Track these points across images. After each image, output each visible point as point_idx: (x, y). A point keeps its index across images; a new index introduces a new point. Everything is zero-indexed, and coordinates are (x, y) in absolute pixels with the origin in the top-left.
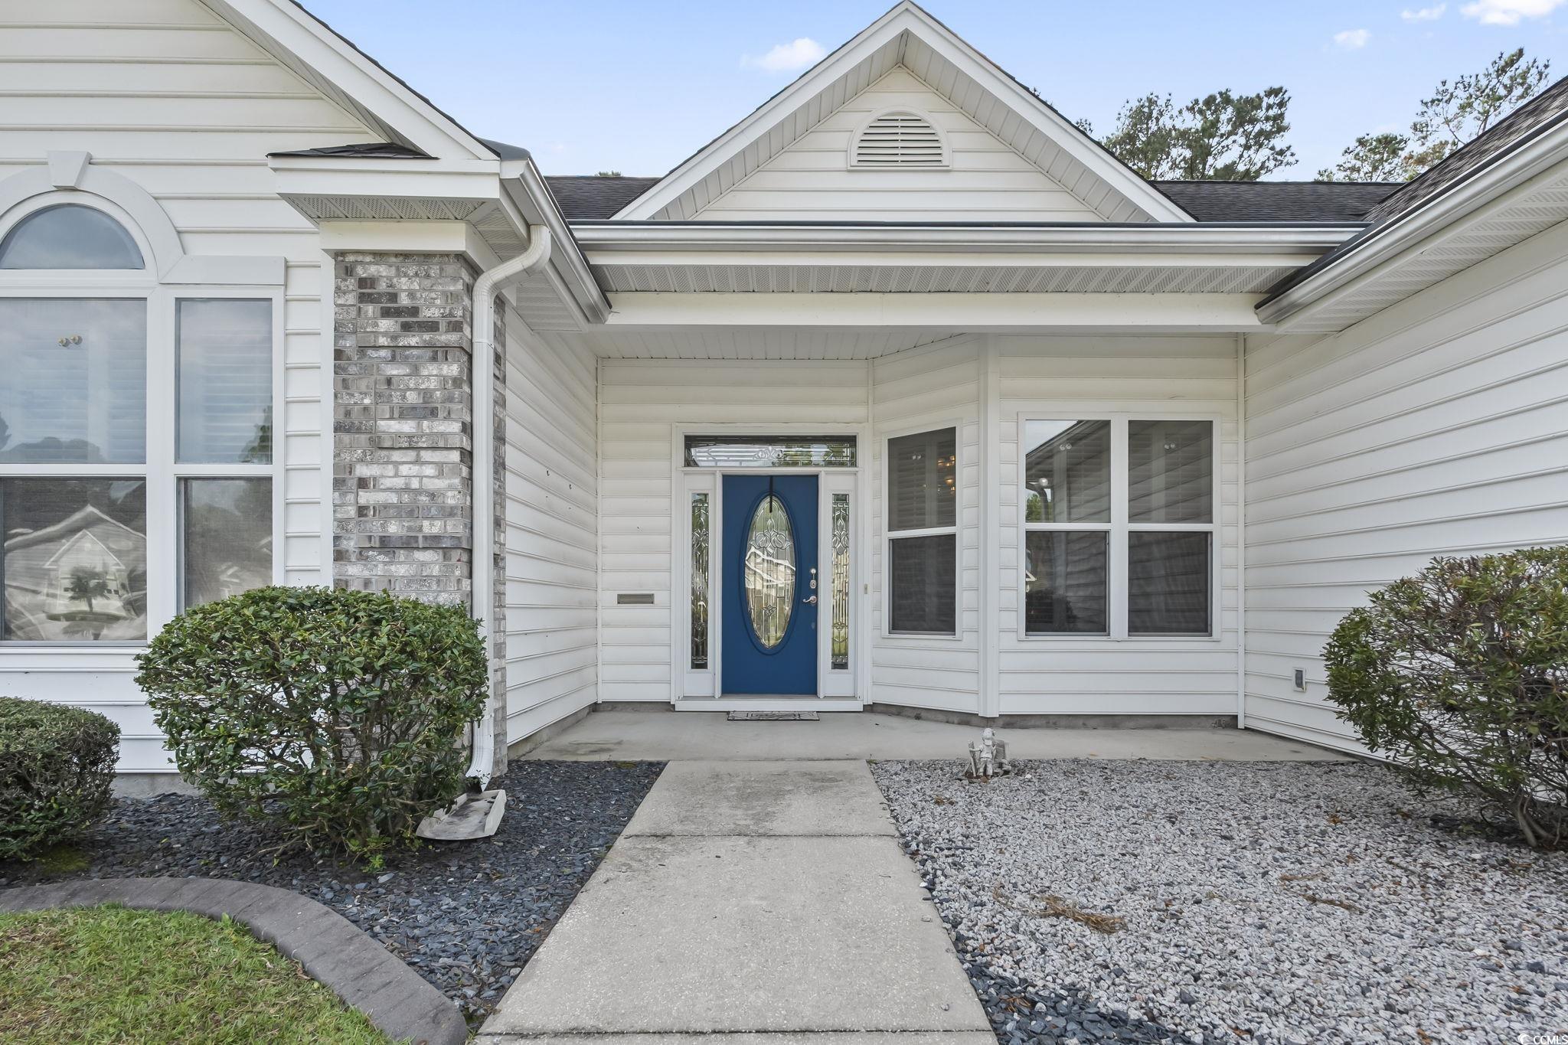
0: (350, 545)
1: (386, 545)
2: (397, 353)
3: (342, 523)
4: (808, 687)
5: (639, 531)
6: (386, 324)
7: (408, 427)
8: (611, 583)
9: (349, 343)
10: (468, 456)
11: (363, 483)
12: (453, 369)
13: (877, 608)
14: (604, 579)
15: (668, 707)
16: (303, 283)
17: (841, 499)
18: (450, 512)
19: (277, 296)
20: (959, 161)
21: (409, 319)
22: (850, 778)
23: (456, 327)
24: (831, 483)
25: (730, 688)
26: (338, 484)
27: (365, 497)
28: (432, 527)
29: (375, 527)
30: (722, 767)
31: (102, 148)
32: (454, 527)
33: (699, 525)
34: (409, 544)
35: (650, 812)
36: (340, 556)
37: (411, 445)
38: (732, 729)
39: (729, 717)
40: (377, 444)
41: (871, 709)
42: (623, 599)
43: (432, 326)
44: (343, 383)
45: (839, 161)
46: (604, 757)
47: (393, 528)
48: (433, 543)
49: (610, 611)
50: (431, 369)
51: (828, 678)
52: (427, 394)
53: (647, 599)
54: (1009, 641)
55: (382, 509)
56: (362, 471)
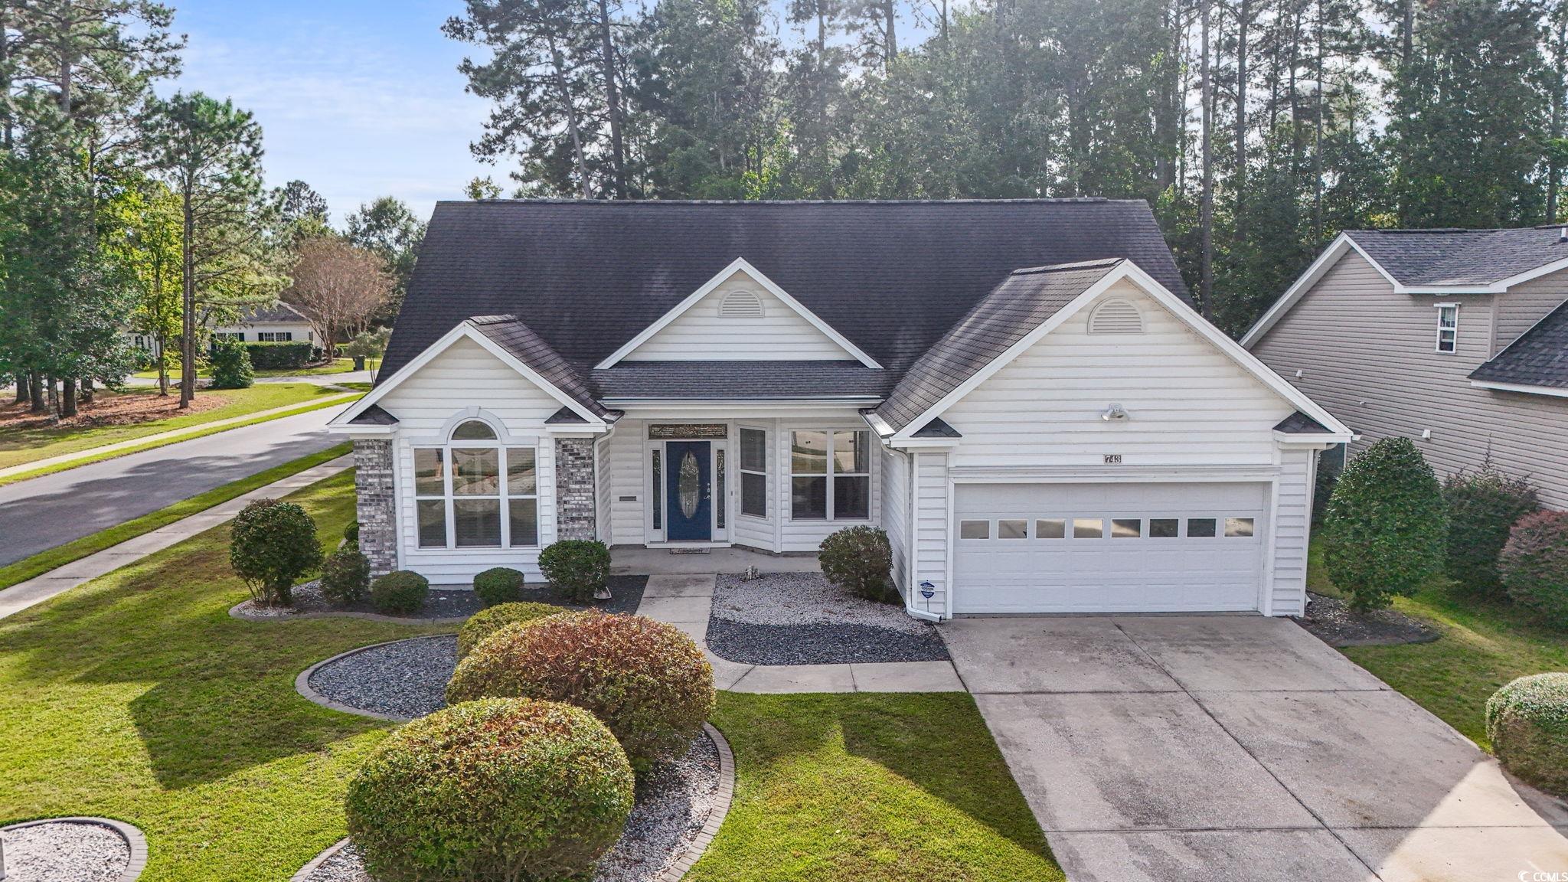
0: (562, 519)
1: (573, 519)
2: (573, 466)
3: (559, 514)
4: (706, 536)
5: (628, 468)
6: (570, 458)
7: (578, 487)
8: (616, 492)
9: (560, 463)
10: (594, 493)
11: (565, 502)
12: (590, 470)
13: (736, 502)
14: (613, 490)
15: (643, 547)
16: (544, 443)
17: (721, 452)
18: (590, 510)
19: (536, 447)
20: (768, 312)
21: (577, 456)
22: (707, 580)
23: (590, 458)
24: (716, 445)
25: (671, 537)
26: (558, 502)
27: (566, 506)
28: (585, 514)
29: (569, 514)
30: (668, 577)
31: (483, 404)
32: (591, 514)
33: (656, 463)
34: (579, 519)
35: (648, 591)
36: (559, 522)
37: (579, 491)
38: (673, 558)
39: (671, 552)
40: (569, 491)
41: (735, 546)
42: (622, 499)
43: (584, 458)
44: (559, 475)
45: (714, 312)
46: (626, 574)
47: (574, 515)
48: (585, 518)
49: (616, 504)
50: (583, 470)
51: (716, 533)
52: (583, 477)
53: (633, 499)
54: (785, 522)
55: (572, 509)
56: (564, 499)
